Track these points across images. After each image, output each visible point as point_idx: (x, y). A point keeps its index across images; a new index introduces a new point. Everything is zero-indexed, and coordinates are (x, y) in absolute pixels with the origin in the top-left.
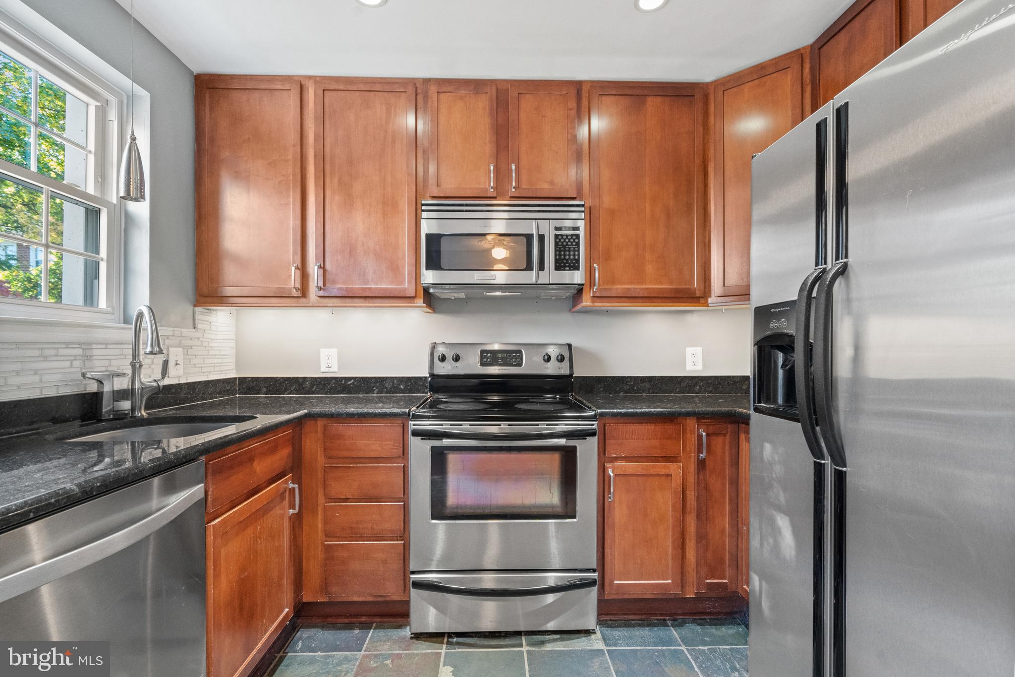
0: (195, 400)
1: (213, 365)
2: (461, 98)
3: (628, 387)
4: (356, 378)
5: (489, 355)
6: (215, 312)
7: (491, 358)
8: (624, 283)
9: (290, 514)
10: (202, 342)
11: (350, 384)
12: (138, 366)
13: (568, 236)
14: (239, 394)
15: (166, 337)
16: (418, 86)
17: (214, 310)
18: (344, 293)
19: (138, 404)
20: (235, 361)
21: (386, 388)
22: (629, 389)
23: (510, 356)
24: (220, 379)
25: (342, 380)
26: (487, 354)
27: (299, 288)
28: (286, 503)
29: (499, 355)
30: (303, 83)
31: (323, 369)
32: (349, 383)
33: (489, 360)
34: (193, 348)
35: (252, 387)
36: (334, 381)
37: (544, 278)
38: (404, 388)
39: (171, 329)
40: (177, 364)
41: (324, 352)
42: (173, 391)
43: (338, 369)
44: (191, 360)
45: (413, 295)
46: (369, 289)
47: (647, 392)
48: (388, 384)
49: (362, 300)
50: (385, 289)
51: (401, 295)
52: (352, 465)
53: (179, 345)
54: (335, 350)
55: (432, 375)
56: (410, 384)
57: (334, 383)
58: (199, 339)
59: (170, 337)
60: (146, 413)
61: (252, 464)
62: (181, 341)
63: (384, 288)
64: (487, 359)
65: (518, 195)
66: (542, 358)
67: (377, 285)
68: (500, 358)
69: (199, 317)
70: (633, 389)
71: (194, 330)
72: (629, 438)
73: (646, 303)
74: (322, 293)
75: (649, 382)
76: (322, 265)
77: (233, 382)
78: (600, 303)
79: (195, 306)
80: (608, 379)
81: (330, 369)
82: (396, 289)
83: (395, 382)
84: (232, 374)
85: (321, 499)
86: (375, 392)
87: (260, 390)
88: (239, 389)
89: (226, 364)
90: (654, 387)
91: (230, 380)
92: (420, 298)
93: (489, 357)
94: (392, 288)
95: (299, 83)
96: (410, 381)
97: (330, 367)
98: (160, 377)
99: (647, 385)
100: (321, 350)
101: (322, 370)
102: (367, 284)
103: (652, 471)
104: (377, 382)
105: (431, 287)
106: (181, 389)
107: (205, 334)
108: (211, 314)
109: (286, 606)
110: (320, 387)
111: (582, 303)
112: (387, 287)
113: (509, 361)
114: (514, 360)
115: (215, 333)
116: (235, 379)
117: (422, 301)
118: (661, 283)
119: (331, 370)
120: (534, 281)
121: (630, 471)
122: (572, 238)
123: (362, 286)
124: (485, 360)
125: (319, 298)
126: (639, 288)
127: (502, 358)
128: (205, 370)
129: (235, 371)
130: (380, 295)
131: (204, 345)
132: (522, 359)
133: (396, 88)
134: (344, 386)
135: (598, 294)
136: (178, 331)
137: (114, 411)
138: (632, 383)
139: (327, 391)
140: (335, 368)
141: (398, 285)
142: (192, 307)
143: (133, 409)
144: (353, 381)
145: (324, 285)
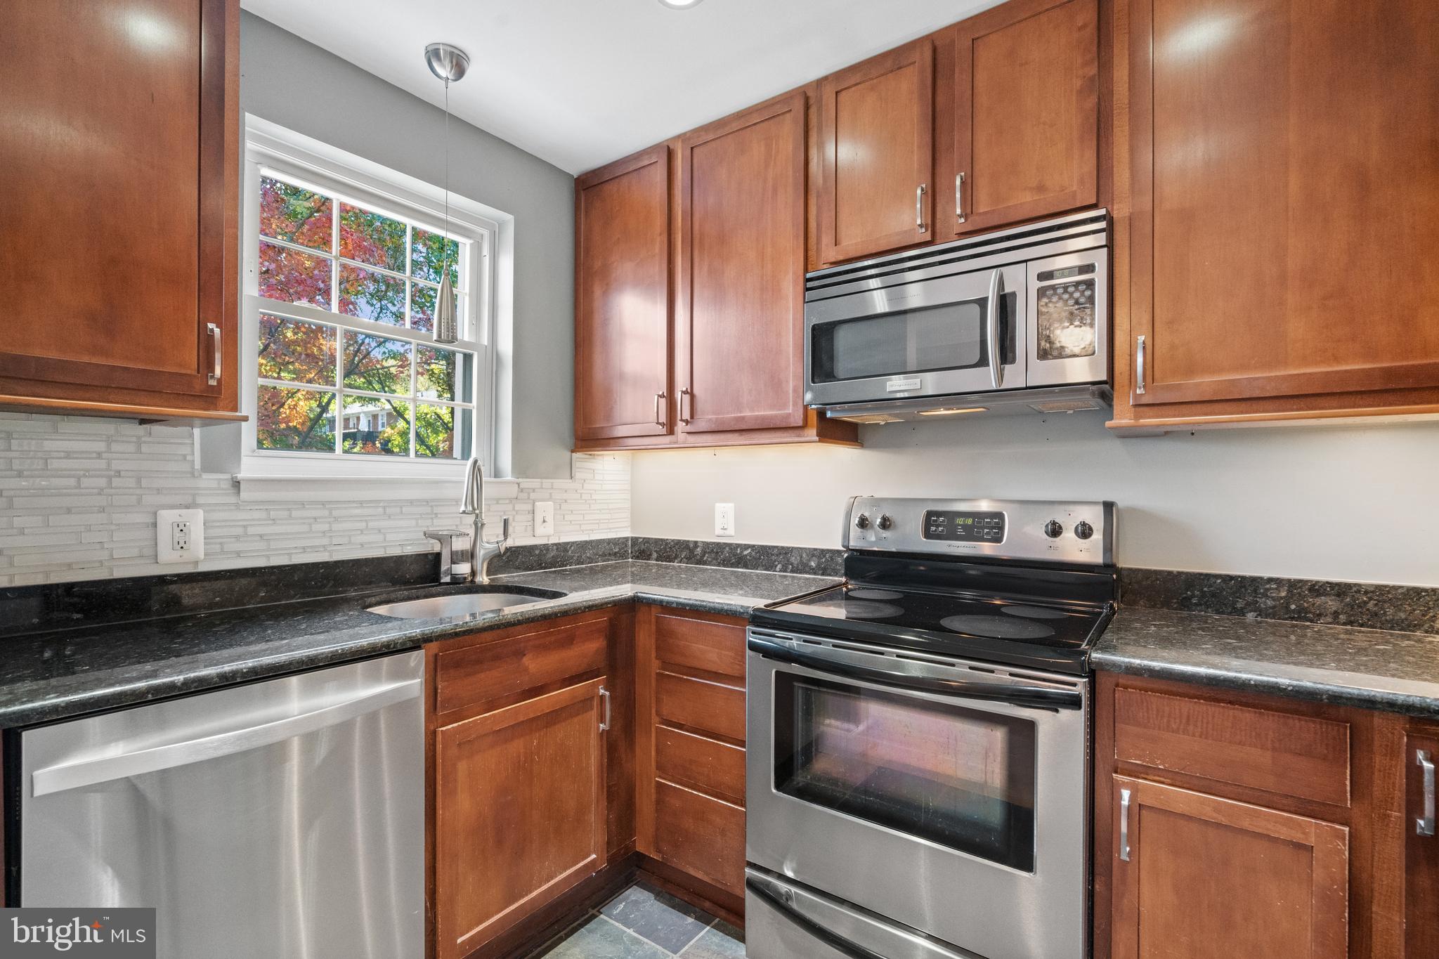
0: (567, 564)
1: (598, 521)
2: (872, 89)
3: (1270, 603)
4: (754, 546)
5: (941, 519)
6: (600, 458)
7: (944, 526)
8: (1220, 370)
9: (601, 730)
10: (581, 494)
11: (746, 555)
12: (480, 525)
13: (1068, 287)
14: (632, 558)
15: (532, 491)
16: (809, 94)
17: (598, 455)
18: (713, 427)
19: (479, 568)
20: (629, 516)
21: (792, 564)
22: (1274, 607)
23: (980, 523)
24: (604, 540)
25: (737, 548)
26: (938, 517)
27: (665, 422)
28: (594, 713)
29: (960, 521)
30: (671, 147)
31: (718, 531)
32: (746, 553)
33: (940, 529)
34: (568, 501)
35: (644, 550)
36: (727, 549)
37: (1015, 377)
38: (816, 567)
39: (539, 480)
40: (544, 521)
41: (720, 507)
42: (537, 552)
43: (735, 532)
44: (566, 516)
45: (800, 423)
46: (743, 418)
47: (1330, 620)
48: (794, 558)
49: (736, 435)
50: (763, 418)
51: (784, 425)
52: (685, 677)
53: (550, 499)
54: (732, 505)
55: (848, 549)
56: (824, 560)
57: (727, 552)
58: (576, 491)
59: (536, 490)
60: (489, 579)
61: (522, 658)
62: (551, 494)
63: (761, 415)
64: (937, 526)
65: (970, 228)
66: (1044, 528)
67: (753, 411)
68: (959, 525)
69: (576, 464)
70: (1287, 607)
71: (570, 481)
72: (1178, 729)
73: (1292, 410)
74: (689, 428)
75: (1338, 595)
76: (689, 390)
77: (623, 543)
78: (1157, 417)
79: (572, 451)
80: (1213, 580)
81: (725, 531)
82: (776, 416)
83: (804, 556)
84: (624, 532)
85: (655, 719)
86: (778, 569)
87: (651, 555)
88: (632, 552)
89: (614, 521)
90: (1353, 609)
91: (618, 541)
92: (812, 427)
93: (937, 523)
94: (772, 415)
95: (666, 149)
96: (824, 556)
97: (726, 529)
98: (502, 538)
99: (1331, 604)
100: (717, 505)
101: (717, 533)
102: (741, 412)
103: (1246, 824)
104: (780, 554)
105: (829, 409)
106: (548, 550)
107: (585, 485)
108: (594, 460)
109: (593, 850)
110: (713, 555)
111: (1112, 419)
112: (765, 413)
113: (977, 532)
114: (986, 530)
115: (601, 482)
116: (627, 539)
117: (814, 431)
118: (1336, 359)
119: (727, 533)
120: (994, 386)
121: (1180, 808)
122: (1077, 290)
123: (736, 415)
124: (933, 528)
125: (687, 435)
126: (1263, 378)
127: (965, 527)
128: (583, 527)
129: (629, 529)
130: (757, 427)
131: (583, 498)
132: (1001, 528)
133: (779, 109)
134: (740, 556)
135: (1145, 400)
136: (547, 483)
137: (451, 575)
138: (1283, 594)
139: (720, 563)
140: (731, 531)
141: (780, 410)
142: (570, 453)
143: (473, 573)
144: (749, 550)
145: (692, 417)
